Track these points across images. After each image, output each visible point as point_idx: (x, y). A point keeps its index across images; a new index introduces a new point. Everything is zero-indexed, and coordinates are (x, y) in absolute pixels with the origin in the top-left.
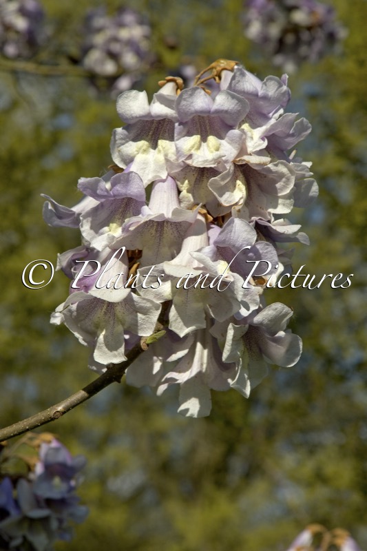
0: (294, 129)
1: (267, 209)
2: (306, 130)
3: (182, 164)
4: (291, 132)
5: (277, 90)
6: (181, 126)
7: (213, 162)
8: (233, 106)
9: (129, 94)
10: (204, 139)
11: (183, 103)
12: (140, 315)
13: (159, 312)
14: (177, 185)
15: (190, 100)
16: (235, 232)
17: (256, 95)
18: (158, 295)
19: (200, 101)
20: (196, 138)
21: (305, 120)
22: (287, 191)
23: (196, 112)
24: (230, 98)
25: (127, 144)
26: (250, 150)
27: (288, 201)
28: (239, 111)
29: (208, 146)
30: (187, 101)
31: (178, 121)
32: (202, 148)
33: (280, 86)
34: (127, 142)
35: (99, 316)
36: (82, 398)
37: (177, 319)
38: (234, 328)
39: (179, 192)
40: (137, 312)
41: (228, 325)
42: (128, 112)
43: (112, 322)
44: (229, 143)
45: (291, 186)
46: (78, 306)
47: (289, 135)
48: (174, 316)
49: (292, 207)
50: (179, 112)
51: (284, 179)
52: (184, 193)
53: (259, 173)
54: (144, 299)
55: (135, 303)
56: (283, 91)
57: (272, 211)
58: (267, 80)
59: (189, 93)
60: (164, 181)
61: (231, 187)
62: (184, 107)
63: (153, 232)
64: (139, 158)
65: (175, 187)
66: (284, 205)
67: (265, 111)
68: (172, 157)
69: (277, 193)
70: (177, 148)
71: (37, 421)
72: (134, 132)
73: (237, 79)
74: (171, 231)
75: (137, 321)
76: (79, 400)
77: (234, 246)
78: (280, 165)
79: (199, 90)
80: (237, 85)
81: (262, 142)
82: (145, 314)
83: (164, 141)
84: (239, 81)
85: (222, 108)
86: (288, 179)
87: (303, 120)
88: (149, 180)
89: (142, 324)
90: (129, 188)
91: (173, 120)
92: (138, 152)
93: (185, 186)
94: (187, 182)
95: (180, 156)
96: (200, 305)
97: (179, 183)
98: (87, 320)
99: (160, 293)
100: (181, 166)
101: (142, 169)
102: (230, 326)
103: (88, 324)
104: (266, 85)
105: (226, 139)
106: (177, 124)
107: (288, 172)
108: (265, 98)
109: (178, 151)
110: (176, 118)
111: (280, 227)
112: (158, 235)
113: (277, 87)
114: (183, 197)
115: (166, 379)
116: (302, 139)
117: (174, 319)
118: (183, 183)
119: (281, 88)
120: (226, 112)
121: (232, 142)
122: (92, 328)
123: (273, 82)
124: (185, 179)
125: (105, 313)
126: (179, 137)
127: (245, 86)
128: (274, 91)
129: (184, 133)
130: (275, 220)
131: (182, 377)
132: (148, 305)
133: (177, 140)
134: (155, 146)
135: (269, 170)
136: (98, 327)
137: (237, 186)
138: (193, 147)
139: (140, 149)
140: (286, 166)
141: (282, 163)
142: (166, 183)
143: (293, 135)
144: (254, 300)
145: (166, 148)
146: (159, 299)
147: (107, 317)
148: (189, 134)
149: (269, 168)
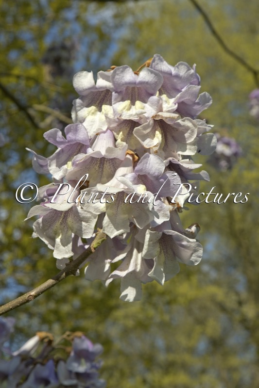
0: (199, 99)
1: (177, 152)
2: (209, 102)
3: (117, 120)
4: (197, 101)
5: (186, 72)
6: (117, 94)
7: (136, 116)
8: (152, 79)
9: (81, 74)
10: (133, 103)
11: (117, 77)
12: (83, 223)
13: (96, 220)
14: (114, 136)
15: (122, 75)
16: (149, 164)
17: (171, 74)
18: (96, 209)
19: (128, 76)
20: (127, 102)
21: (207, 93)
22: (192, 140)
23: (126, 83)
24: (150, 73)
25: (82, 110)
26: (164, 109)
27: (193, 147)
28: (156, 82)
29: (135, 108)
30: (120, 76)
31: (114, 91)
32: (131, 110)
33: (189, 70)
34: (82, 108)
35: (57, 225)
36: (48, 286)
37: (108, 226)
38: (150, 233)
39: (116, 140)
40: (81, 221)
41: (146, 231)
42: (81, 86)
43: (66, 230)
44: (150, 106)
45: (195, 136)
46: (43, 219)
47: (195, 104)
48: (106, 223)
49: (196, 152)
50: (114, 83)
51: (189, 131)
52: (119, 141)
53: (171, 126)
54: (85, 211)
55: (80, 215)
56: (191, 73)
57: (180, 153)
58: (179, 65)
59: (121, 70)
60: (104, 132)
61: (152, 135)
62: (117, 80)
63: (97, 168)
64: (89, 119)
65: (112, 137)
66: (190, 149)
67: (179, 88)
68: (111, 116)
69: (185, 141)
70: (114, 110)
71: (17, 303)
72: (87, 101)
73: (156, 62)
74: (109, 167)
75: (81, 228)
76: (46, 287)
77: (149, 173)
78: (186, 121)
79: (128, 68)
80: (156, 66)
81: (174, 105)
82: (87, 222)
83: (106, 106)
84: (158, 64)
85: (144, 80)
86: (193, 131)
87: (205, 93)
88: (94, 132)
89: (85, 230)
90: (77, 135)
91: (111, 90)
92: (88, 114)
93: (120, 136)
94: (121, 133)
95: (116, 115)
96: (126, 216)
97: (115, 134)
98: (50, 230)
99: (98, 208)
100: (117, 122)
101: (90, 125)
102: (148, 231)
103: (51, 232)
104: (178, 68)
105: (148, 103)
106: (113, 93)
107: (193, 126)
108: (177, 76)
109: (114, 111)
110: (112, 88)
111: (186, 165)
112: (101, 170)
113: (186, 70)
114: (118, 144)
115: (112, 275)
116: (206, 108)
117: (106, 225)
118: (118, 134)
119: (190, 71)
120: (147, 83)
121: (152, 105)
122: (52, 235)
123: (183, 66)
124: (120, 131)
125: (61, 224)
126: (115, 102)
127: (162, 68)
128: (184, 72)
129: (119, 99)
130: (183, 159)
131: (123, 274)
132: (89, 215)
133: (114, 104)
134: (100, 110)
135: (179, 124)
136: (56, 234)
137: (156, 135)
138: (124, 108)
139: (90, 112)
140: (191, 121)
141: (188, 119)
142: (106, 134)
143: (198, 104)
144: (166, 214)
145: (107, 111)
146: (97, 212)
147: (62, 227)
148: (123, 100)
149: (179, 123)
